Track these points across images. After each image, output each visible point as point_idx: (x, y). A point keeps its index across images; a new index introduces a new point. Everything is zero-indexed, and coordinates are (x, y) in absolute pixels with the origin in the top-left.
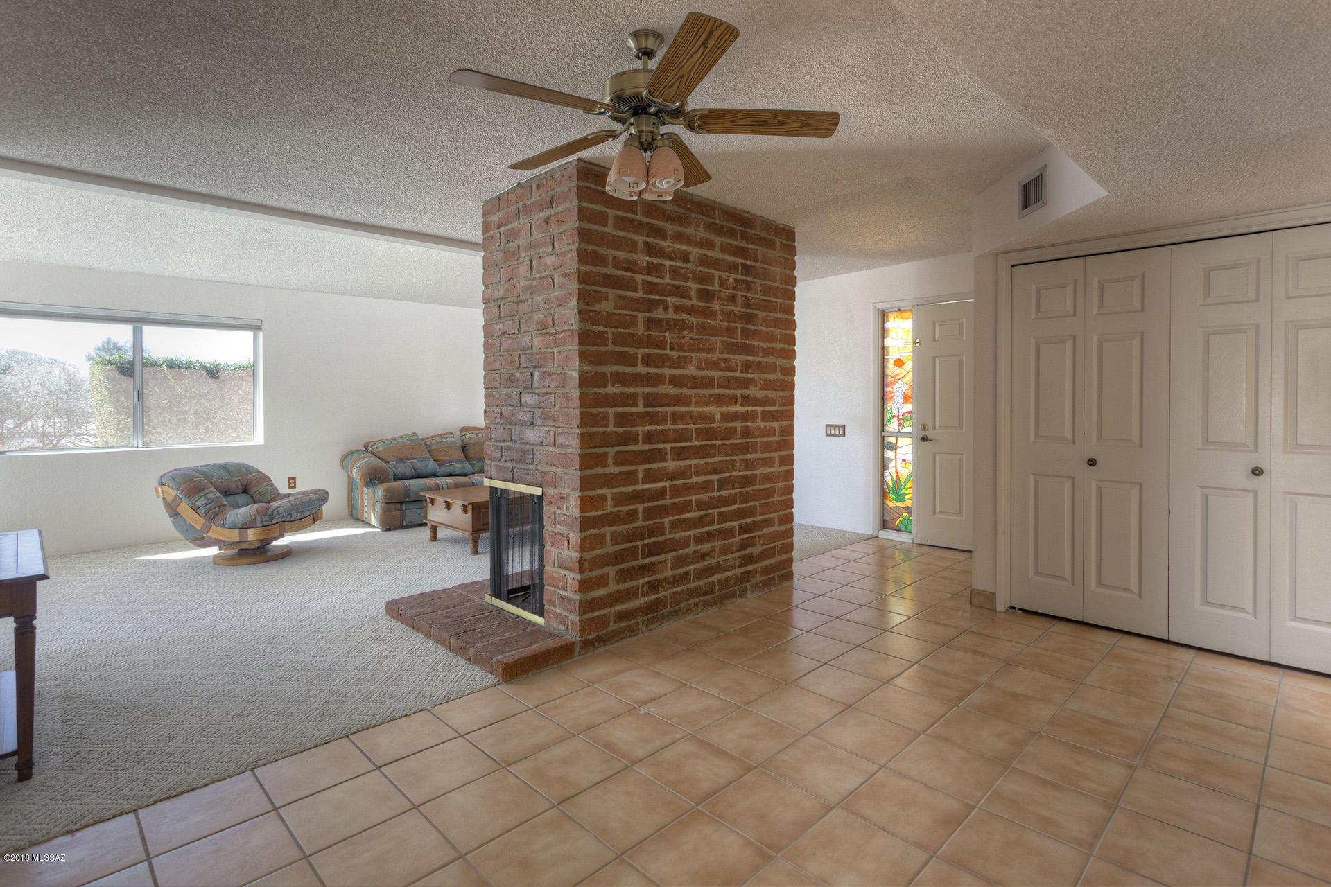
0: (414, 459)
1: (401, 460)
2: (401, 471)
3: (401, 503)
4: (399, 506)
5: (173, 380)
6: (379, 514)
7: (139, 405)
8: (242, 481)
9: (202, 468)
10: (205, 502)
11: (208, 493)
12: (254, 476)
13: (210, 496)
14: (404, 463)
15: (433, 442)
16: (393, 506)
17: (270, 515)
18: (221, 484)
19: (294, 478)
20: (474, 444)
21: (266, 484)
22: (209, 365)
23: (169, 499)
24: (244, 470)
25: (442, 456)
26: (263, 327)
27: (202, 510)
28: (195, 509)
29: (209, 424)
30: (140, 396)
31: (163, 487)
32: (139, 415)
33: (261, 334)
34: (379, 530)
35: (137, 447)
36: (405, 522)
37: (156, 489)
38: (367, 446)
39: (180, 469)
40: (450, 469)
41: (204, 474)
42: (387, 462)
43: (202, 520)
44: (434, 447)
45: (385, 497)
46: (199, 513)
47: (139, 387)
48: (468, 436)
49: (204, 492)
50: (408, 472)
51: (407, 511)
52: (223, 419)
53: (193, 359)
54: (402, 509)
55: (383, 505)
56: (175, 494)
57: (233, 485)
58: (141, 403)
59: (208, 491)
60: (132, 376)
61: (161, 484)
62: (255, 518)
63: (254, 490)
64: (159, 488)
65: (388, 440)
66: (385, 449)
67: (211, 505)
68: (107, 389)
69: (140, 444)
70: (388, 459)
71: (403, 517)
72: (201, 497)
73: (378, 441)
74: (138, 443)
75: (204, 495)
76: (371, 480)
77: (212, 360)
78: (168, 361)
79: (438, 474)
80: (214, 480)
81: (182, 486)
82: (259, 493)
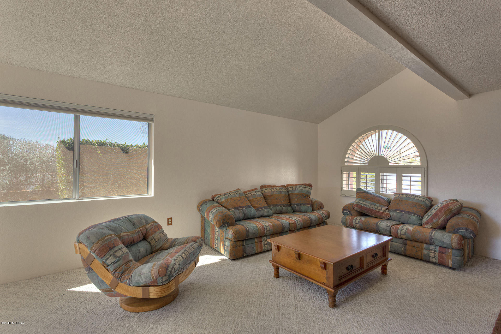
0: (243, 207)
1: (236, 208)
2: (238, 215)
3: (243, 240)
4: (241, 243)
5: (101, 154)
6: (229, 248)
7: (77, 170)
8: (143, 231)
9: (111, 224)
10: (114, 260)
11: (116, 251)
12: (151, 226)
13: (118, 254)
14: (239, 210)
15: (250, 195)
16: (238, 243)
17: (169, 275)
18: (127, 237)
19: (171, 218)
20: (270, 196)
21: (159, 232)
22: (122, 146)
23: (85, 256)
24: (144, 221)
25: (256, 204)
26: (155, 120)
27: (111, 268)
28: (106, 266)
29: (121, 182)
30: (77, 164)
31: (80, 244)
32: (76, 177)
33: (153, 124)
34: (227, 258)
35: (75, 199)
36: (245, 254)
37: (75, 246)
38: (214, 198)
39: (96, 226)
40: (261, 213)
41: (114, 230)
42: (229, 210)
43: (111, 277)
44: (251, 198)
45: (234, 237)
46: (109, 270)
47: (77, 158)
48: (266, 191)
49: (113, 251)
50: (241, 216)
51: (246, 246)
52: (129, 178)
53: (113, 142)
54: (243, 245)
55: (232, 243)
56: (89, 252)
57: (136, 236)
58: (78, 168)
59: (117, 248)
60: (73, 151)
61: (79, 242)
62: (157, 279)
63: (151, 237)
64: (77, 244)
65: (227, 193)
66: (226, 200)
67: (118, 263)
68: (62, 159)
69: (77, 197)
70: (229, 207)
71: (244, 251)
72: (111, 255)
73: (220, 194)
74: (75, 196)
75: (114, 254)
76: (223, 224)
77: (124, 143)
78: (99, 143)
79: (256, 217)
80: (123, 234)
81: (95, 246)
82: (155, 240)
